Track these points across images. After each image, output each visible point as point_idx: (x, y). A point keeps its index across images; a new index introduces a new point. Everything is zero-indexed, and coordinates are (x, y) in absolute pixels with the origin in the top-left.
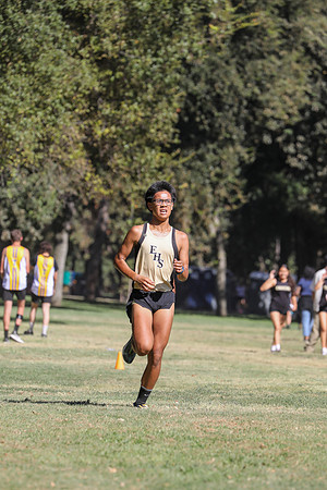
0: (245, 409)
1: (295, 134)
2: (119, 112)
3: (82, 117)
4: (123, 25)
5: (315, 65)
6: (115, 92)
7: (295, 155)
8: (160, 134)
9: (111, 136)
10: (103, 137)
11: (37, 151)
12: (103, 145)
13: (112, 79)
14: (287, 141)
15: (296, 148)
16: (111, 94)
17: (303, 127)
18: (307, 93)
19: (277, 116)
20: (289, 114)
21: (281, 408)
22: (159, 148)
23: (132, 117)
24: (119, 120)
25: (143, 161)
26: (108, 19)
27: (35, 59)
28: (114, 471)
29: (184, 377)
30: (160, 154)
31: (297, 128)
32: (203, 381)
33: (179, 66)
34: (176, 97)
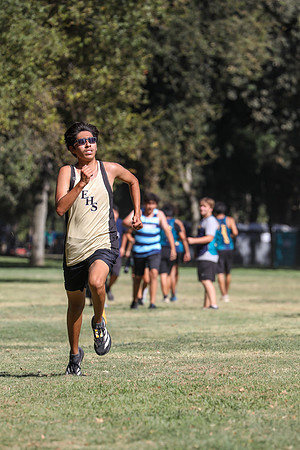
0: (223, 355)
1: (259, 89)
3: (54, 83)
5: (274, 22)
6: (85, 57)
7: (259, 110)
9: (83, 99)
10: (75, 101)
11: (12, 118)
12: (76, 108)
13: (81, 45)
14: (252, 96)
15: (260, 102)
16: (81, 58)
17: (267, 81)
18: (268, 50)
19: (241, 72)
20: (253, 71)
21: (258, 353)
22: (129, 109)
23: (102, 80)
24: (90, 84)
25: (115, 122)
29: (164, 328)
30: (131, 115)
31: (260, 84)
32: (182, 330)
33: (145, 30)
34: (144, 59)
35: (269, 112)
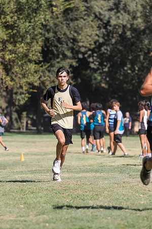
1: (93, 53)
2: (15, 48)
4: (15, 10)
5: (100, 22)
6: (14, 39)
7: (93, 62)
8: (34, 57)
9: (13, 58)
10: (9, 59)
12: (10, 62)
13: (12, 33)
14: (89, 56)
15: (93, 59)
16: (12, 40)
17: (96, 50)
18: (97, 35)
19: (84, 45)
20: (90, 44)
22: (34, 63)
23: (21, 50)
24: (16, 51)
25: (27, 69)
26: (9, 7)
28: (22, 206)
30: (35, 65)
31: (93, 51)
33: (41, 26)
34: (40, 40)
35: (97, 63)
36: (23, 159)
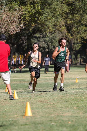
2: (74, 17)
8: (84, 22)
27: (52, 5)
28: (76, 108)
36: (77, 82)
